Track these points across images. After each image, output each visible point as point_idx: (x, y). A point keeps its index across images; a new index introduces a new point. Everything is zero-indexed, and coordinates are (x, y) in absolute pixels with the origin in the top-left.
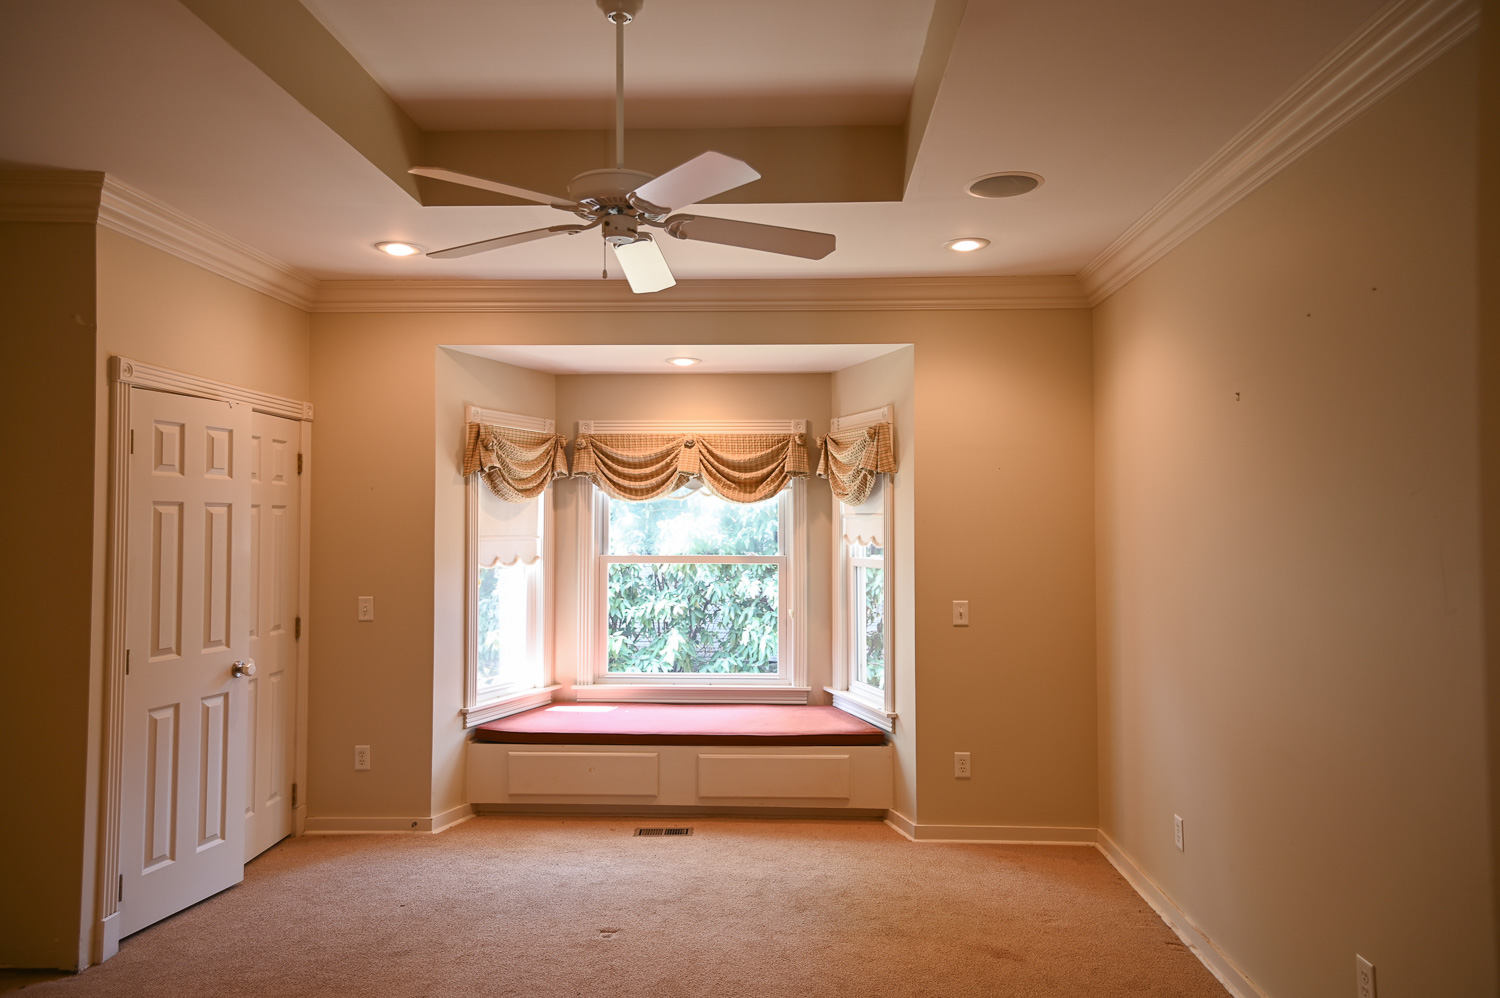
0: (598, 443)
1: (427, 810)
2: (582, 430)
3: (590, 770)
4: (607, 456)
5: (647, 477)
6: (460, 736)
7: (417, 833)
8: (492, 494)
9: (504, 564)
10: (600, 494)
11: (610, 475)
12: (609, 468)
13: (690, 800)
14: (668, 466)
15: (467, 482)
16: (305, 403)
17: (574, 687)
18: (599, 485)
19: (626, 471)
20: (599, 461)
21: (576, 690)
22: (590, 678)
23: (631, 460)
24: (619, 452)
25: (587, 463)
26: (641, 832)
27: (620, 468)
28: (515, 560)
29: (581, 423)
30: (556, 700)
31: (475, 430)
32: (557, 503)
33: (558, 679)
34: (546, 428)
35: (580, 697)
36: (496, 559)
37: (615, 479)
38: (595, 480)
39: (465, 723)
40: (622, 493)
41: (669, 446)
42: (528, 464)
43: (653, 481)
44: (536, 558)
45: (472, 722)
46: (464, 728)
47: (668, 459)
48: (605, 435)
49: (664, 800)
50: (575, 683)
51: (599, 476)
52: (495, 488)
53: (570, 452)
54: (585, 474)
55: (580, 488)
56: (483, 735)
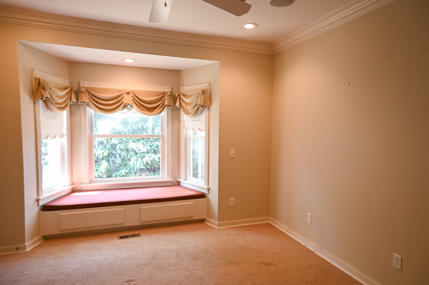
0: (90, 91)
1: (24, 242)
2: (82, 85)
3: (97, 217)
4: (94, 96)
5: (111, 105)
6: (36, 209)
7: (18, 252)
8: (46, 109)
9: (52, 138)
10: (91, 111)
11: (96, 104)
12: (95, 101)
13: (137, 223)
14: (119, 101)
15: (34, 103)
17: (81, 185)
18: (90, 107)
19: (102, 102)
20: (90, 98)
21: (82, 187)
22: (88, 182)
23: (102, 97)
24: (99, 95)
25: (85, 98)
26: (122, 238)
27: (99, 101)
28: (56, 137)
29: (81, 82)
30: (73, 191)
31: (38, 81)
32: (71, 114)
33: (74, 182)
34: (67, 83)
35: (84, 189)
36: (48, 136)
37: (98, 105)
38: (88, 105)
39: (38, 204)
40: (101, 111)
41: (120, 93)
42: (60, 97)
43: (114, 106)
44: (64, 136)
45: (41, 203)
46: (38, 206)
47: (120, 98)
48: (93, 88)
49: (127, 224)
50: (82, 183)
51: (90, 104)
52: (47, 106)
53: (78, 93)
54: (84, 102)
55: (82, 108)
56: (46, 208)
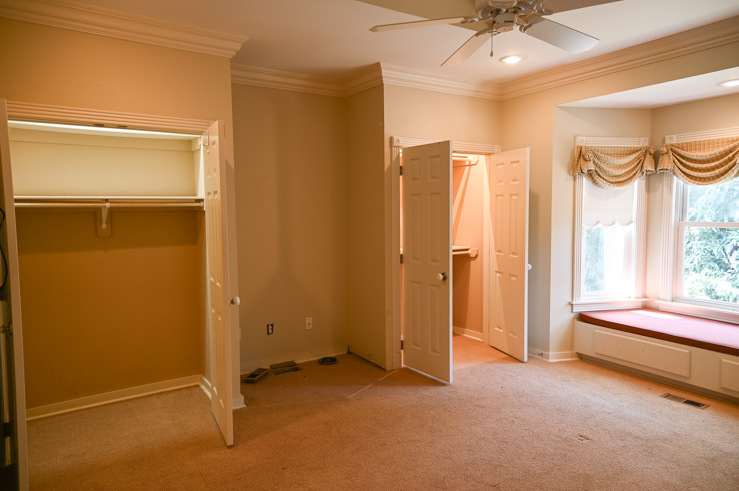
0: (676, 149)
1: (548, 350)
2: (668, 142)
3: (642, 350)
4: (682, 157)
5: (713, 169)
6: (568, 316)
8: (593, 186)
9: (604, 225)
10: (678, 182)
11: (684, 169)
12: (685, 165)
14: (730, 160)
15: (575, 179)
16: (496, 146)
17: (656, 301)
18: (677, 176)
19: (696, 165)
20: (676, 161)
21: (659, 304)
22: (669, 297)
23: (700, 158)
24: (691, 154)
25: (667, 162)
26: (668, 396)
27: (691, 165)
28: (613, 223)
29: (667, 137)
30: (646, 307)
31: (579, 150)
32: (649, 189)
33: (648, 294)
34: (642, 142)
35: (661, 308)
36: (598, 222)
37: (688, 171)
38: (674, 174)
39: (572, 309)
40: (692, 181)
41: (732, 145)
42: (621, 167)
43: (712, 173)
44: (631, 222)
45: (577, 310)
46: (572, 312)
47: (730, 155)
48: (682, 144)
50: (659, 299)
51: (676, 170)
53: (656, 157)
54: (667, 170)
55: (665, 179)
56: (583, 318)
